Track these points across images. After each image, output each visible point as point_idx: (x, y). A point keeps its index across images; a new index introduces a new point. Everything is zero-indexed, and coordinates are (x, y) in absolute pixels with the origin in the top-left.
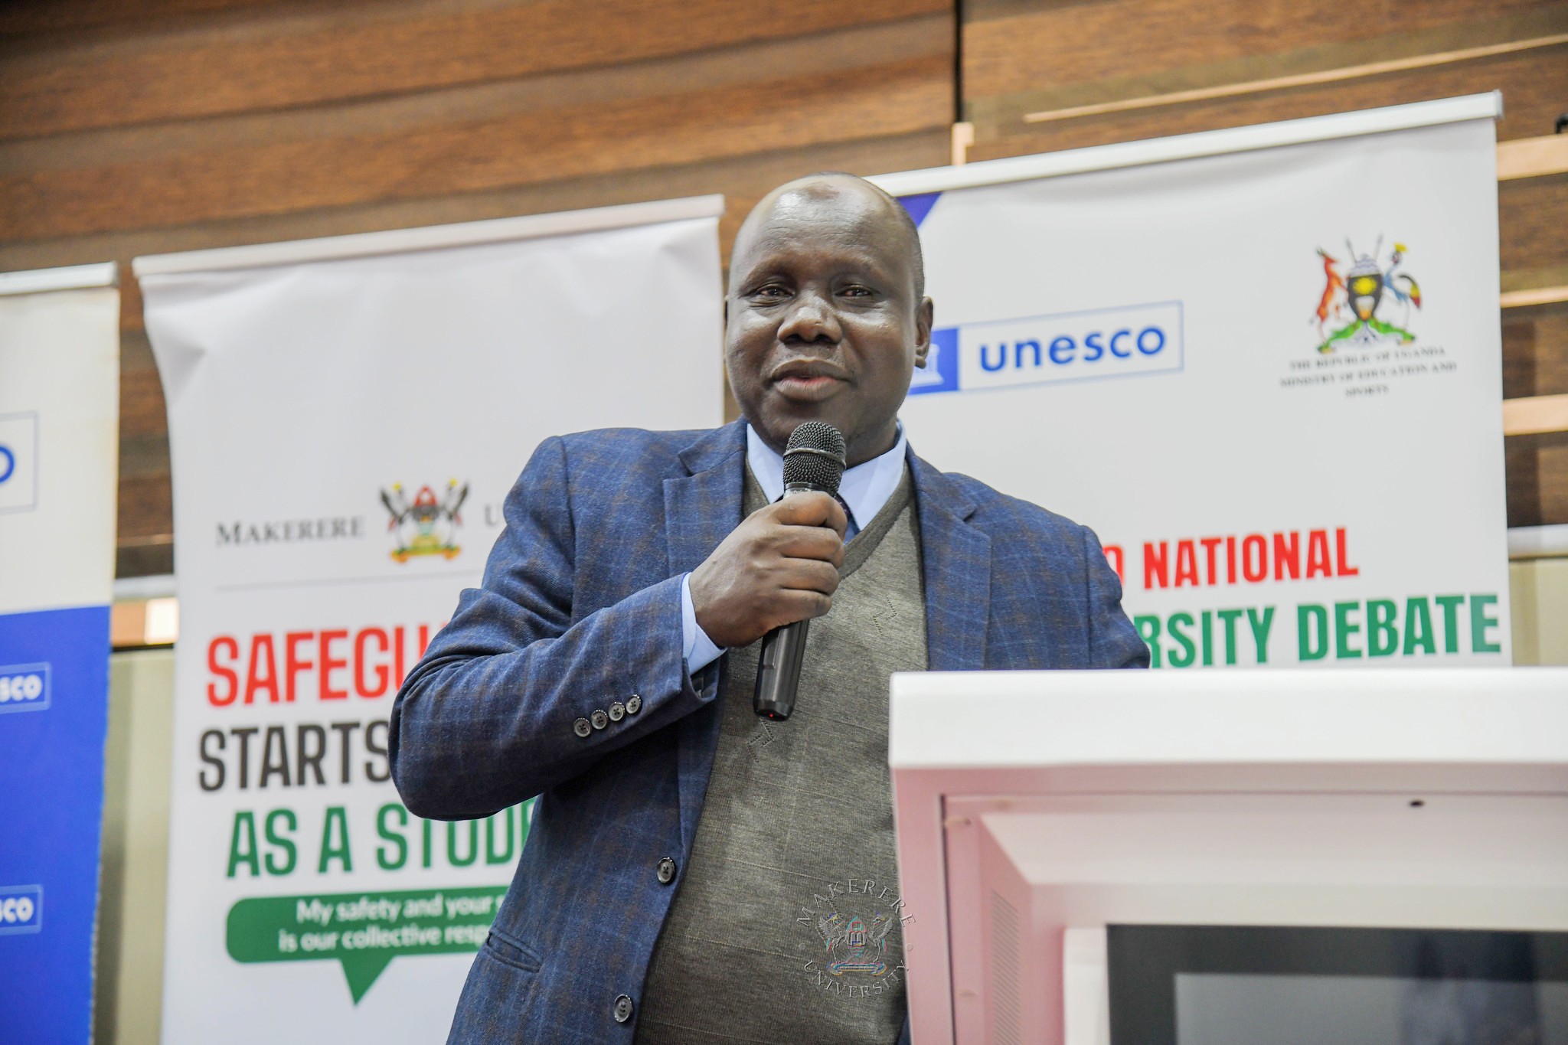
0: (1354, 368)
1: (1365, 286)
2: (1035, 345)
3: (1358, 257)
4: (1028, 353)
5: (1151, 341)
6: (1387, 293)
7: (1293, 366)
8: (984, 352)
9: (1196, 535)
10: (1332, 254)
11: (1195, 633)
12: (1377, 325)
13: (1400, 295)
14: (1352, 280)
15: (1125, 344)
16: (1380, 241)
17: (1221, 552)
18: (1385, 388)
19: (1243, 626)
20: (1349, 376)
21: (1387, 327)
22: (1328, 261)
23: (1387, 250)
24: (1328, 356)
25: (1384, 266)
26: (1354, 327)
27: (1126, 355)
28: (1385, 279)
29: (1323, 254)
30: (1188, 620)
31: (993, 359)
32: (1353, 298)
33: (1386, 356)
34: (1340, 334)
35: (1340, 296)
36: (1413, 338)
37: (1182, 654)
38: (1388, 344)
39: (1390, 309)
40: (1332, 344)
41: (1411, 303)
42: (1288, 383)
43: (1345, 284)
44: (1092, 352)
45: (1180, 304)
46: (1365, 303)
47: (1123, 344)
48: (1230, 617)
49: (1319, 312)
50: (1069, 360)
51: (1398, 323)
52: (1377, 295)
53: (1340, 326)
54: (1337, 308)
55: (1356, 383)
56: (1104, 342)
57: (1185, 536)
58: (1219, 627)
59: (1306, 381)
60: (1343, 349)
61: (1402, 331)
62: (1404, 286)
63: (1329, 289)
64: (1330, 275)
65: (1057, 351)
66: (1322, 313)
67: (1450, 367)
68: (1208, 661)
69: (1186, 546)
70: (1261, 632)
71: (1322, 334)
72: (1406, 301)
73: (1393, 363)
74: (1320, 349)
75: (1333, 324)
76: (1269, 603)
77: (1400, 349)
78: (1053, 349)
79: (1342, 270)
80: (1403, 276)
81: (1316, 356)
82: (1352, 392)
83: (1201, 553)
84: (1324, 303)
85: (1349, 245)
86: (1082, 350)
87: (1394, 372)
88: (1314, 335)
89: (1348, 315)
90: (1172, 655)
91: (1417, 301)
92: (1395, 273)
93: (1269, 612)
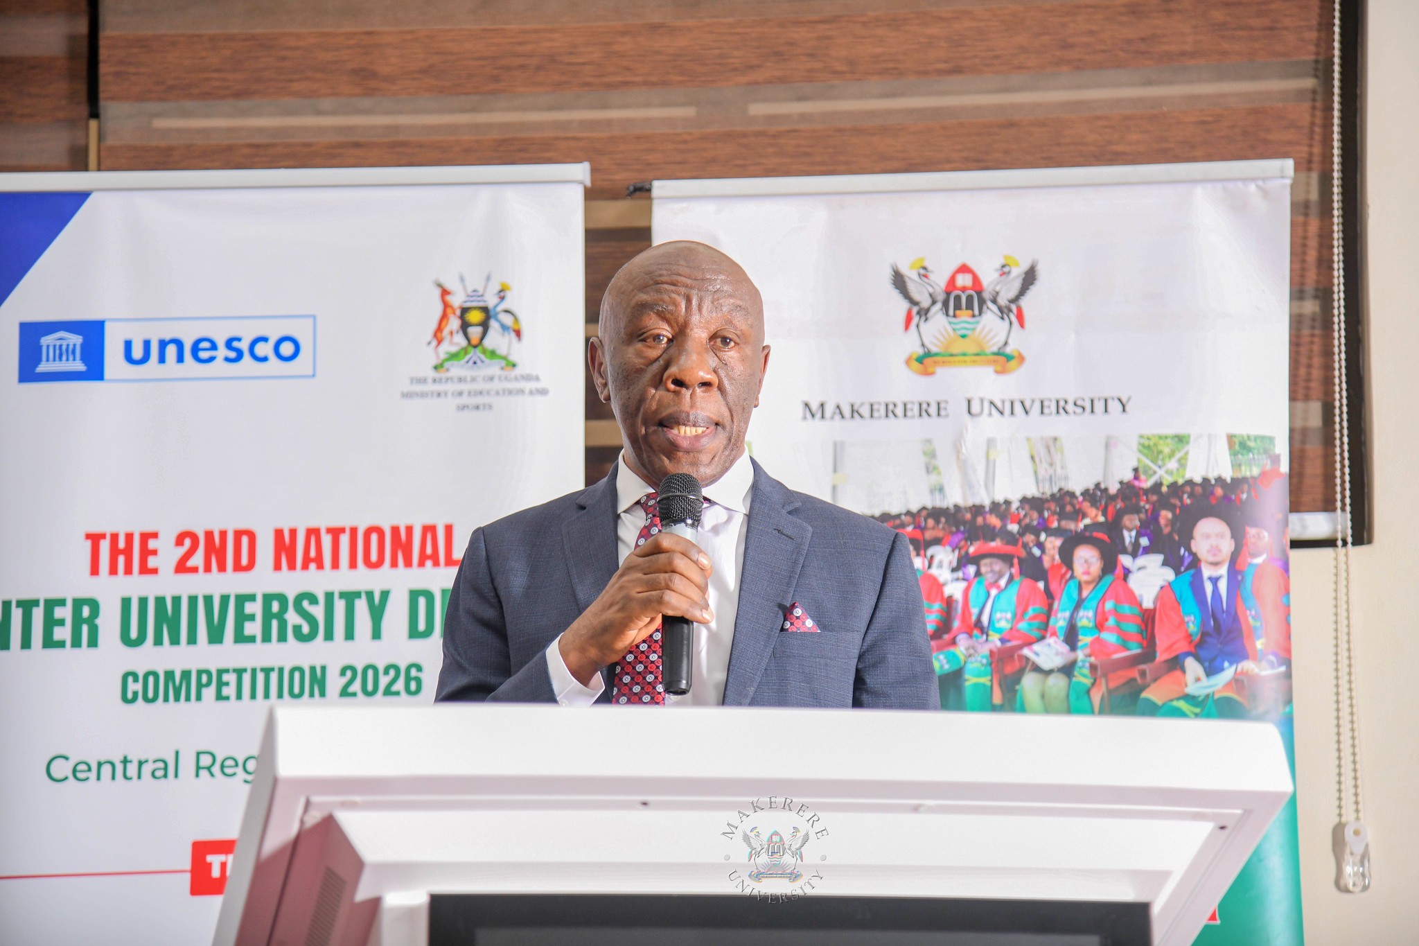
0: (464, 387)
1: (475, 317)
2: (179, 344)
3: (470, 290)
4: (171, 350)
5: (287, 349)
6: (493, 324)
7: (412, 380)
8: (128, 345)
9: (323, 523)
10: (448, 286)
11: (318, 612)
12: (484, 352)
13: (504, 328)
14: (465, 311)
15: (262, 349)
16: (488, 278)
17: (345, 540)
18: (490, 407)
19: (361, 606)
20: (460, 394)
21: (493, 354)
22: (445, 293)
23: (494, 288)
24: (444, 375)
25: (491, 301)
26: (465, 351)
27: (265, 359)
28: (492, 313)
29: (440, 285)
30: (313, 599)
31: (137, 353)
32: (465, 326)
33: (491, 379)
34: (453, 356)
35: (454, 323)
36: (514, 365)
37: (306, 629)
38: (494, 369)
39: (495, 339)
40: (447, 365)
41: (513, 335)
42: (407, 395)
43: (458, 312)
44: (232, 355)
45: (314, 317)
46: (475, 332)
47: (261, 349)
48: (350, 597)
49: (435, 335)
50: (211, 359)
51: (502, 351)
52: (485, 325)
53: (454, 349)
54: (451, 333)
55: (465, 400)
56: (244, 345)
57: (313, 524)
58: (340, 606)
59: (423, 395)
60: (456, 370)
61: (505, 358)
62: (507, 320)
63: (444, 317)
64: (446, 305)
65: (201, 350)
66: (438, 335)
67: (543, 392)
68: (329, 636)
69: (313, 533)
70: (377, 612)
71: (438, 356)
72: (509, 333)
73: (497, 385)
74: (436, 368)
75: (447, 348)
76: (385, 587)
77: (504, 373)
78: (195, 349)
79: (457, 300)
80: (507, 311)
81: (432, 374)
82: (463, 408)
83: (327, 540)
84: (439, 329)
85: (462, 279)
86: (222, 352)
87: (498, 393)
88: (430, 356)
89: (460, 340)
90: (297, 629)
91: (518, 333)
92: (500, 308)
93: (385, 595)
